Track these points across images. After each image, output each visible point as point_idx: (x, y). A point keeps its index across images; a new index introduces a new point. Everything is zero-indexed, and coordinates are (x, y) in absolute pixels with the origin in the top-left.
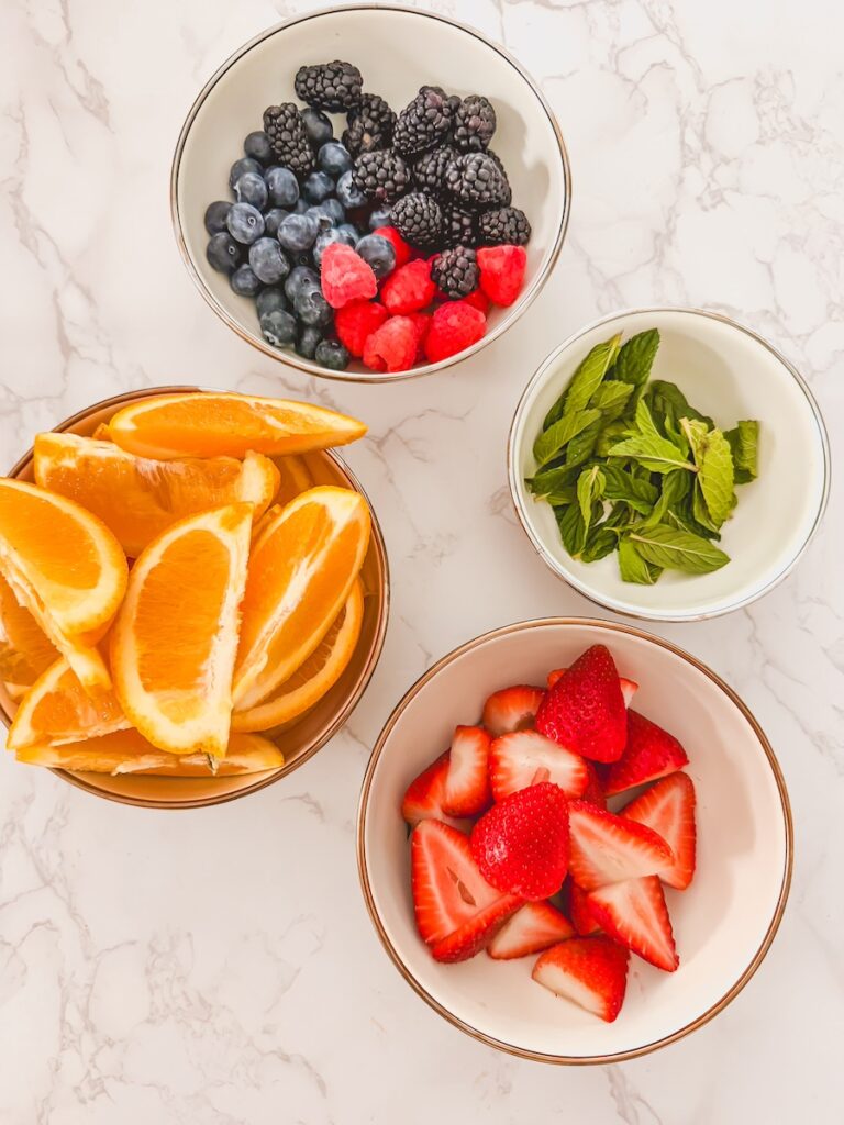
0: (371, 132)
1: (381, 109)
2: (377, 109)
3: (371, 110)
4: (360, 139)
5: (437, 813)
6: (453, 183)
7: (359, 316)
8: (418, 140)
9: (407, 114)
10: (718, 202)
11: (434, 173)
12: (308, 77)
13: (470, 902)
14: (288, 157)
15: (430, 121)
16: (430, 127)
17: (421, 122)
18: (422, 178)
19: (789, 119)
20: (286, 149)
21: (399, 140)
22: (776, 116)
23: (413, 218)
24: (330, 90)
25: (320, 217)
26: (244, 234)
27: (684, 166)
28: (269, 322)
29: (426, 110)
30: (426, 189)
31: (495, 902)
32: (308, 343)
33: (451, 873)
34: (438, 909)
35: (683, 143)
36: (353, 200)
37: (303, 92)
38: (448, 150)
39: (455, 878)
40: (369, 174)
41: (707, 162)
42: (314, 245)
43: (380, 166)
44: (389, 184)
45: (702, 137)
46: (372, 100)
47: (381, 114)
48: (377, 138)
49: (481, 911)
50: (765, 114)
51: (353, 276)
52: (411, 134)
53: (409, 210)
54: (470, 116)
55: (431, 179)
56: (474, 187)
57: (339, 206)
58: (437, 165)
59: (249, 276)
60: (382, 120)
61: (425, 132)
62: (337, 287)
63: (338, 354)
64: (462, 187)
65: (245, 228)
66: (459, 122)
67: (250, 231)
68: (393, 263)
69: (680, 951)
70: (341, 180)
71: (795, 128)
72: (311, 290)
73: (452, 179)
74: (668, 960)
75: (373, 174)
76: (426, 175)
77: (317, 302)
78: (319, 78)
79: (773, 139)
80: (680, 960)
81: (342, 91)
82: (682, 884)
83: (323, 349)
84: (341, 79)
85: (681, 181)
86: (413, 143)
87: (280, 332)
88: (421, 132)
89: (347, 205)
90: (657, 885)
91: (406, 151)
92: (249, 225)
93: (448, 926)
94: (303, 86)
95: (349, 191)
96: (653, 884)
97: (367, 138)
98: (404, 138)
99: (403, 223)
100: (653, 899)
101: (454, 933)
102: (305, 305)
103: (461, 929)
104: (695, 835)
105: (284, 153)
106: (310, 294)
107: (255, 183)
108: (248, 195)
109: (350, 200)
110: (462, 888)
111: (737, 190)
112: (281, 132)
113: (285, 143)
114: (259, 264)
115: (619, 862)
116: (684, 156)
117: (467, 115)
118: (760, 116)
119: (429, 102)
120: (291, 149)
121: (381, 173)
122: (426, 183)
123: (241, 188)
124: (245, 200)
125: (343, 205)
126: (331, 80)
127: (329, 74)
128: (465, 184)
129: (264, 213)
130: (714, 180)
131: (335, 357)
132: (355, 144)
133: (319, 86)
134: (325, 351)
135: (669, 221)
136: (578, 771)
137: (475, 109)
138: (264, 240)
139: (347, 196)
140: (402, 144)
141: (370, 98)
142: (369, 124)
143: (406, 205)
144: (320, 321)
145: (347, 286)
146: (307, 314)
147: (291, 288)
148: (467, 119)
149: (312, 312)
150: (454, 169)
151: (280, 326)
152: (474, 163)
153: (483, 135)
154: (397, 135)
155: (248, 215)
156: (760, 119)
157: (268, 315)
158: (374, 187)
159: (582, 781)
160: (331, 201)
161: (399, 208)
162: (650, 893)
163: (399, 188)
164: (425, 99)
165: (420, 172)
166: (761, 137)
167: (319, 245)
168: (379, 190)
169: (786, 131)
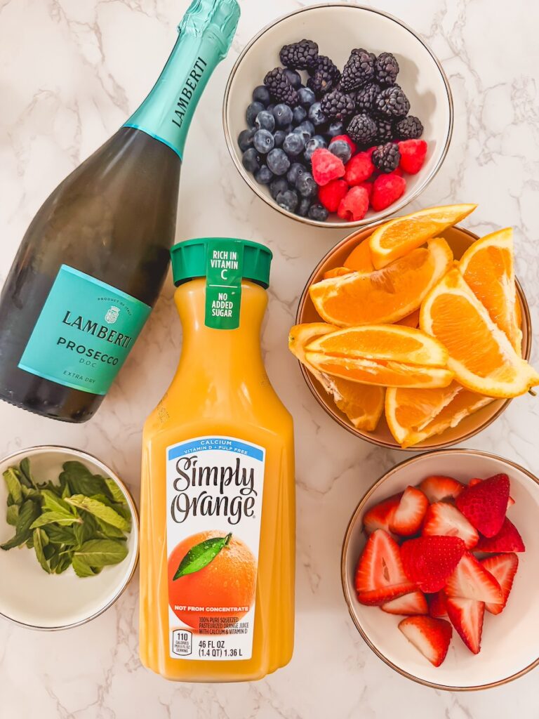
0: (326, 80)
1: (329, 65)
2: (327, 65)
3: (324, 65)
4: (320, 84)
5: (386, 527)
6: (381, 107)
7: (334, 189)
8: (355, 82)
9: (349, 66)
10: (490, 160)
11: (368, 101)
12: (289, 53)
13: (387, 578)
14: (286, 97)
15: (363, 70)
16: (363, 74)
17: (358, 71)
18: (362, 105)
19: (532, 109)
20: (284, 92)
21: (344, 82)
22: (524, 108)
23: (362, 129)
24: (302, 59)
25: (303, 132)
26: (264, 148)
27: (469, 138)
28: (284, 199)
29: (361, 64)
30: (364, 110)
31: (401, 584)
32: (304, 208)
33: (384, 561)
34: (370, 576)
35: (468, 124)
36: (319, 120)
37: (286, 61)
38: (374, 86)
39: (384, 564)
40: (333, 106)
41: (482, 136)
42: (304, 150)
43: (339, 101)
44: (344, 111)
45: (480, 120)
46: (324, 59)
47: (329, 68)
48: (330, 83)
49: (391, 585)
50: (517, 106)
51: (332, 166)
52: (352, 79)
53: (360, 126)
54: (386, 65)
55: (367, 105)
56: (395, 108)
57: (312, 125)
58: (369, 96)
59: (267, 172)
60: (330, 71)
61: (360, 77)
62: (324, 174)
63: (323, 212)
64: (387, 108)
65: (264, 145)
66: (379, 68)
67: (267, 147)
68: (350, 156)
69: (482, 645)
70: (311, 109)
71: (535, 115)
72: (306, 177)
73: (380, 104)
74: (475, 648)
75: (335, 106)
76: (364, 103)
77: (310, 183)
78: (295, 52)
79: (522, 122)
80: (481, 649)
81: (309, 59)
82: (496, 611)
83: (314, 210)
84: (308, 51)
85: (467, 147)
86: (352, 83)
87: (290, 204)
88: (357, 77)
89: (316, 124)
90: (484, 607)
91: (347, 89)
92: (267, 144)
93: (371, 586)
94: (286, 58)
95: (317, 116)
96: (482, 606)
97: (324, 83)
98: (348, 81)
99: (357, 133)
100: (479, 614)
101: (373, 591)
102: (304, 186)
103: (378, 590)
104: (510, 588)
105: (283, 96)
106: (306, 179)
107: (269, 117)
108: (265, 124)
109: (318, 121)
110: (386, 570)
111: (500, 153)
112: (280, 84)
113: (283, 89)
114: (276, 165)
115: (473, 590)
116: (469, 132)
117: (384, 64)
118: (515, 107)
119: (362, 59)
120: (287, 92)
121: (340, 105)
122: (365, 107)
123: (261, 121)
124: (263, 127)
125: (314, 124)
126: (303, 53)
127: (301, 50)
128: (389, 106)
129: (273, 133)
130: (486, 147)
131: (322, 214)
132: (318, 87)
133: (295, 57)
134: (315, 212)
135: (459, 173)
136: (474, 537)
137: (389, 61)
138: (276, 150)
139: (316, 118)
140: (345, 85)
141: (322, 58)
142: (325, 75)
143: (357, 122)
144: (311, 194)
145: (331, 172)
146: (305, 191)
147: (292, 176)
148: (384, 66)
149: (308, 189)
150: (381, 99)
151: (291, 200)
152: (393, 94)
153: (393, 76)
154: (343, 80)
155: (267, 137)
156: (515, 110)
157: (283, 194)
158: (335, 113)
159: (474, 543)
160: (307, 122)
161: (354, 124)
162: (479, 610)
163: (349, 112)
164: (360, 57)
165: (360, 101)
166: (515, 120)
167: (307, 149)
168: (338, 114)
169: (530, 117)
